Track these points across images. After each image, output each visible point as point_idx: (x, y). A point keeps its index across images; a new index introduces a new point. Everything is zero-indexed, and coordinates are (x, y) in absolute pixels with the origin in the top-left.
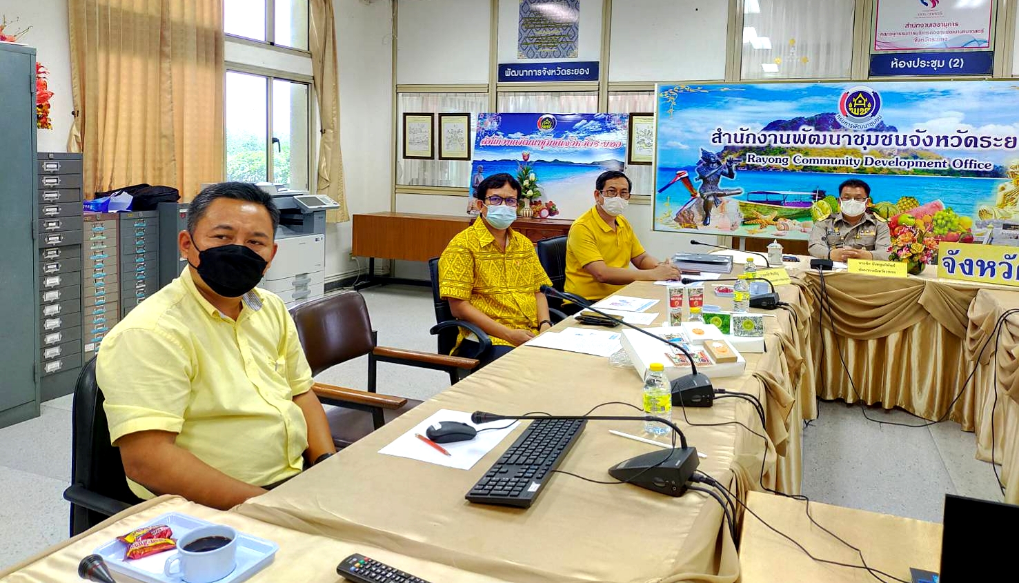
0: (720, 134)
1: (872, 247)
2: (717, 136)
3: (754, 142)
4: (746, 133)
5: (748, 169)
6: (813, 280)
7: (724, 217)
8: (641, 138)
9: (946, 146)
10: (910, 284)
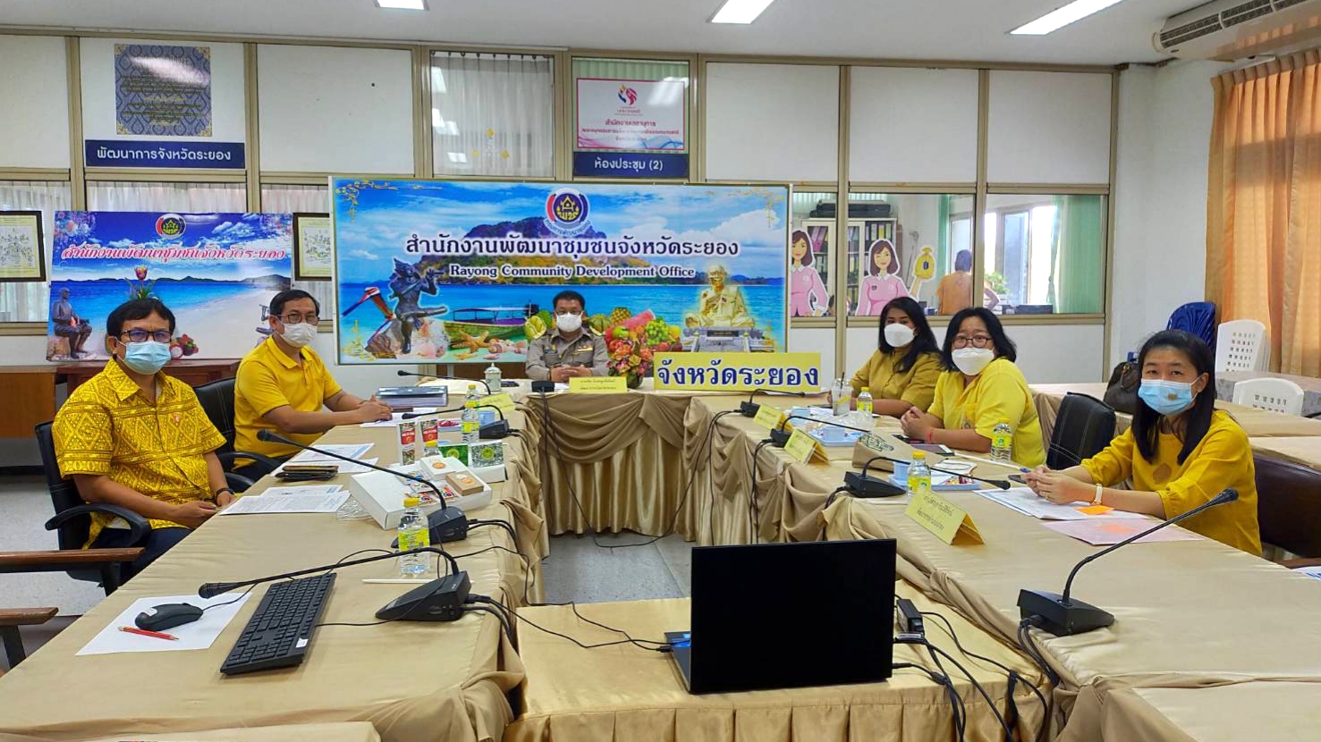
0: (415, 241)
1: (590, 364)
2: (413, 243)
3: (457, 251)
4: (446, 240)
5: (452, 282)
6: (536, 405)
7: (427, 341)
8: (311, 246)
9: (653, 252)
10: (628, 398)
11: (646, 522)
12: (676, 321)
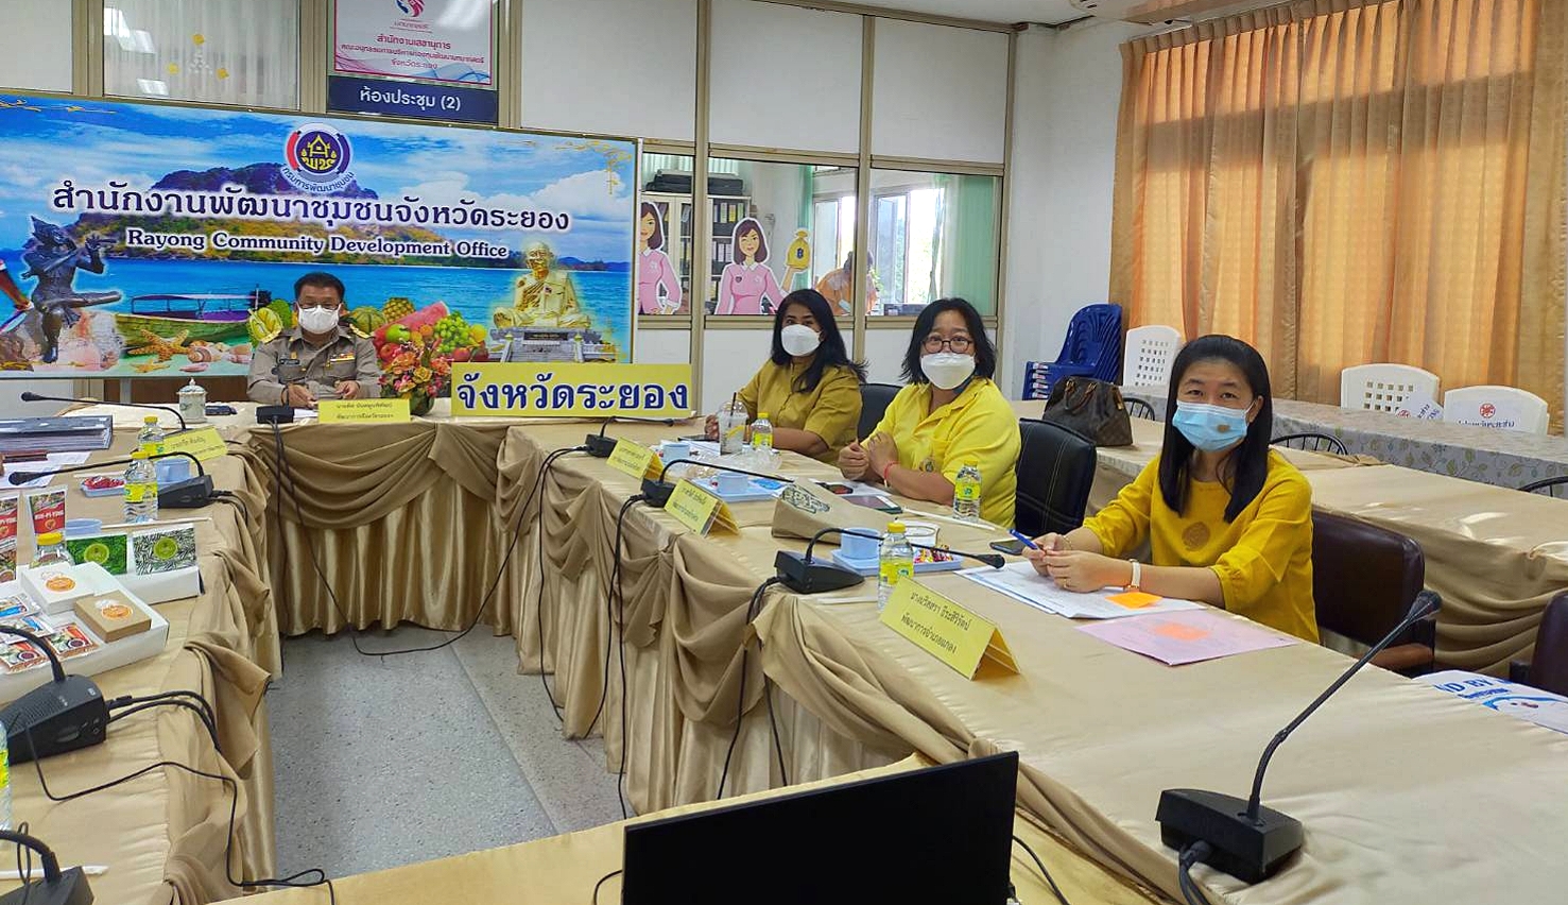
0: (69, 192)
2: (65, 194)
3: (139, 208)
4: (121, 192)
5: (131, 255)
6: (262, 443)
7: (86, 345)
9: (447, 221)
10: (414, 431)
11: (435, 609)
12: (480, 317)
